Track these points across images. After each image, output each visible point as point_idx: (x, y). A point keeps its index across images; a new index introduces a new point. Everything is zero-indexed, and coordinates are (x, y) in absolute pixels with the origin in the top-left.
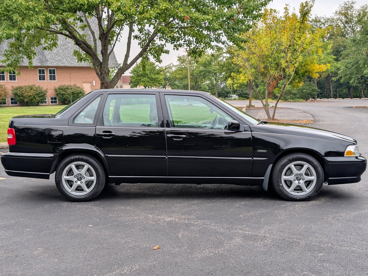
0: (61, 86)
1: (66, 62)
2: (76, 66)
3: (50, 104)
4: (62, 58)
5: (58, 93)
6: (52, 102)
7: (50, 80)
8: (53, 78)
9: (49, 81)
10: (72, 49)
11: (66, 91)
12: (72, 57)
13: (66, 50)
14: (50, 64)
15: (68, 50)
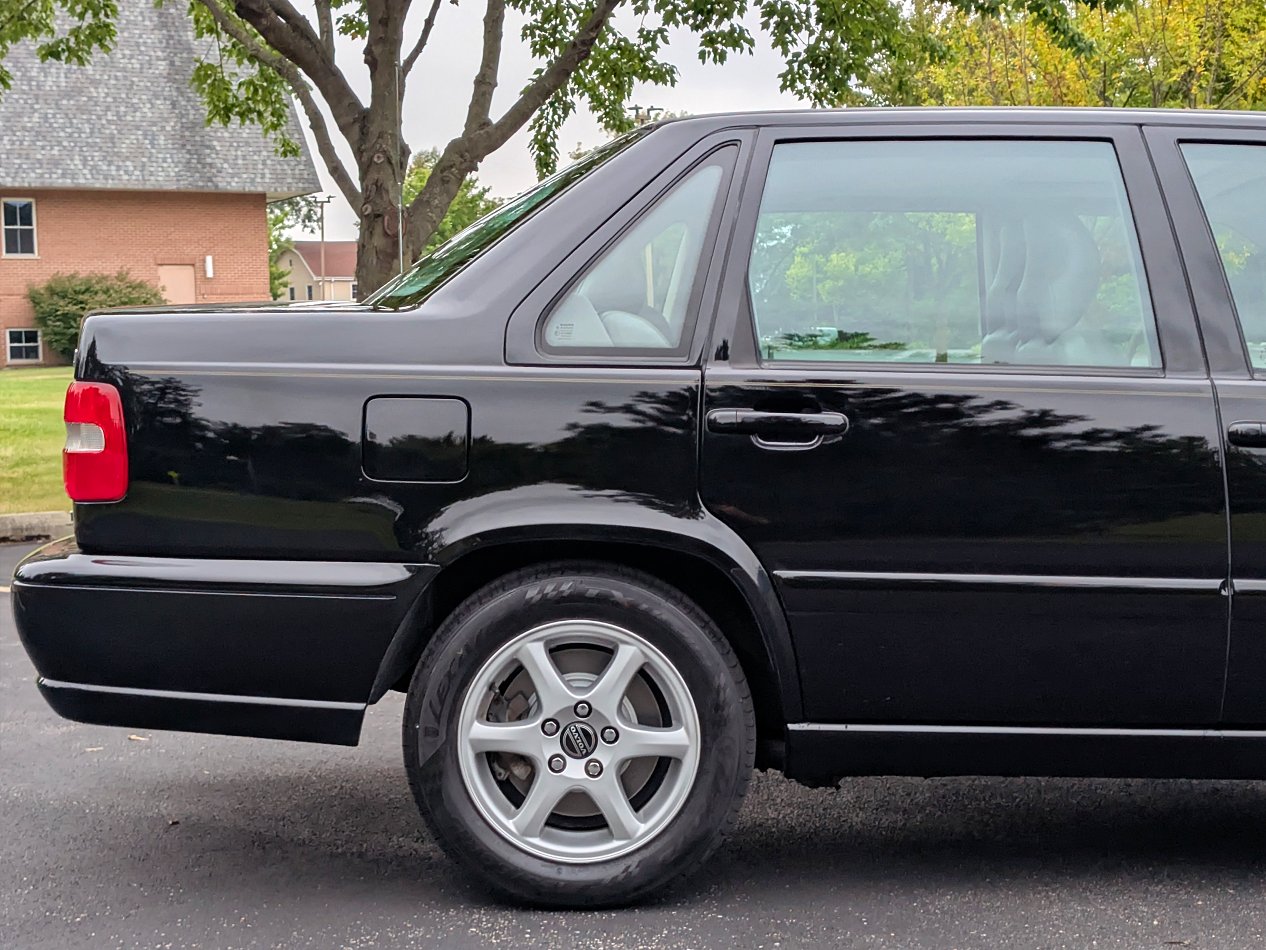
0: (56, 278)
1: (85, 171)
2: (131, 186)
3: (9, 360)
4: (66, 153)
5: (43, 313)
6: (16, 353)
7: (8, 251)
8: (19, 242)
9: (5, 255)
10: (108, 109)
11: (81, 303)
12: (110, 145)
13: (84, 117)
14: (9, 179)
15: (94, 117)
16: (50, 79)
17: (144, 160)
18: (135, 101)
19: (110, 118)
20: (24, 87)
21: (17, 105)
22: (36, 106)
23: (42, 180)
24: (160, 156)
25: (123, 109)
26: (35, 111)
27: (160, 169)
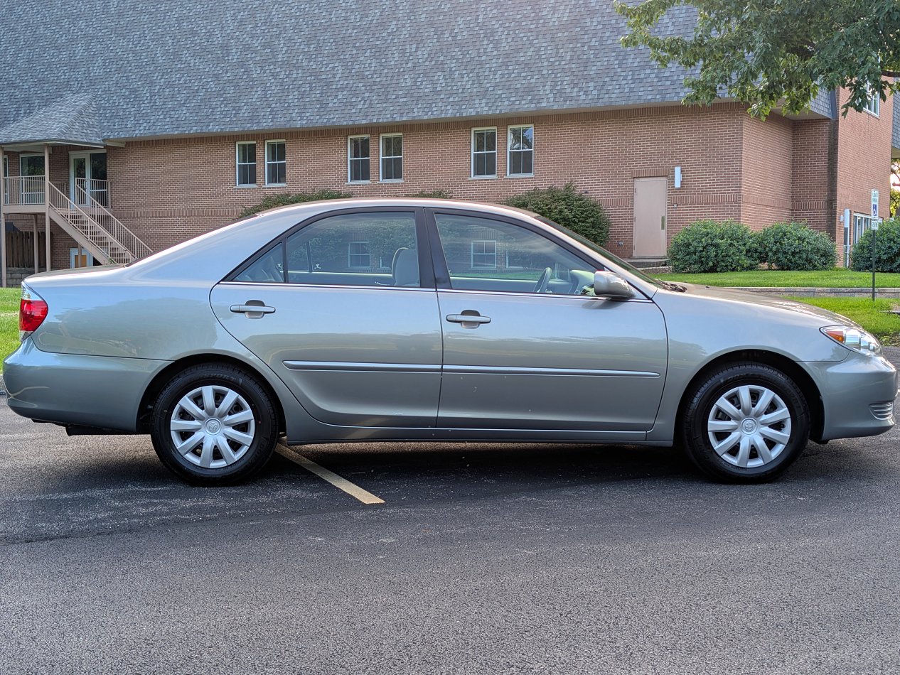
7: (512, 172)
8: (522, 163)
9: (507, 175)
12: (582, 69)
13: (571, 46)
14: (486, 108)
15: (579, 45)
16: (556, 15)
17: (607, 79)
18: (621, 25)
19: (592, 44)
20: (533, 26)
21: (521, 43)
22: (535, 42)
23: (510, 107)
24: (624, 74)
25: (608, 34)
26: (532, 44)
27: (617, 87)
